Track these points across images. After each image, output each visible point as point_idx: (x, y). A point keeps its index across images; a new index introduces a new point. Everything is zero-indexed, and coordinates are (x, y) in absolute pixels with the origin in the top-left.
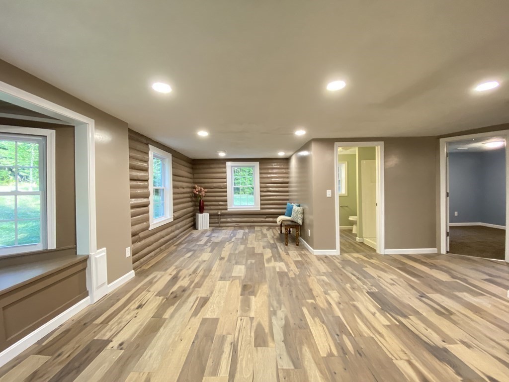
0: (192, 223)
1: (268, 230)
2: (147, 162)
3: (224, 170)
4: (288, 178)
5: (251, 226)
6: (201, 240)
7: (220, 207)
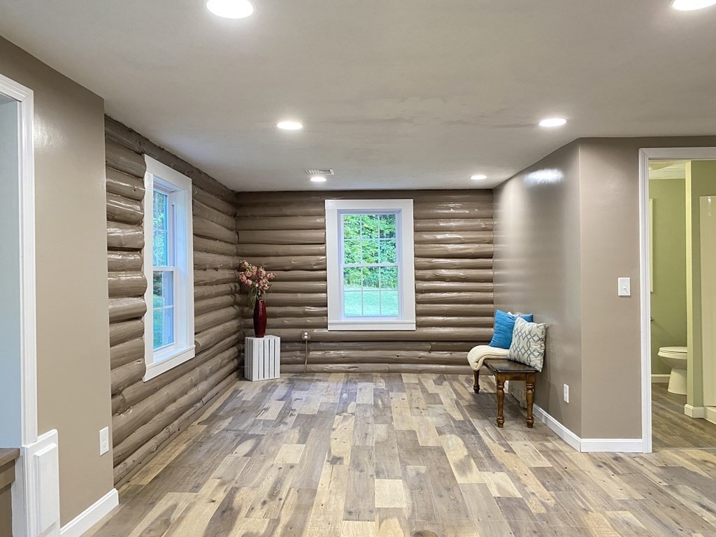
0: (236, 362)
1: (438, 382)
2: (139, 200)
3: (319, 220)
4: (491, 242)
5: (390, 372)
6: (266, 409)
7: (309, 320)
